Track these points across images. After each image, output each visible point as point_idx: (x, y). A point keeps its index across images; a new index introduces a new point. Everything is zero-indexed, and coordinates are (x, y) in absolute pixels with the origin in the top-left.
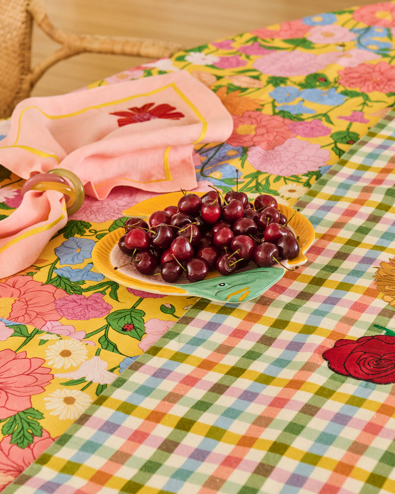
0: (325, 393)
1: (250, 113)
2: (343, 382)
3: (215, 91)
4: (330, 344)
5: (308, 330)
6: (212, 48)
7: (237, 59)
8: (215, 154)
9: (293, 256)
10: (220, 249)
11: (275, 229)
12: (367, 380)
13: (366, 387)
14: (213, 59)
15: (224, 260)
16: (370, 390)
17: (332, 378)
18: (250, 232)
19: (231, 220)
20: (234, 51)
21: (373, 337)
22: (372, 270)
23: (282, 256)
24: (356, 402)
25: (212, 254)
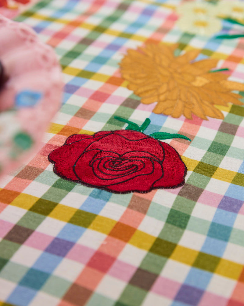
2: (69, 189)
4: (60, 142)
13: (97, 197)
16: (102, 201)
17: (56, 185)
22: (118, 57)
24: (83, 219)
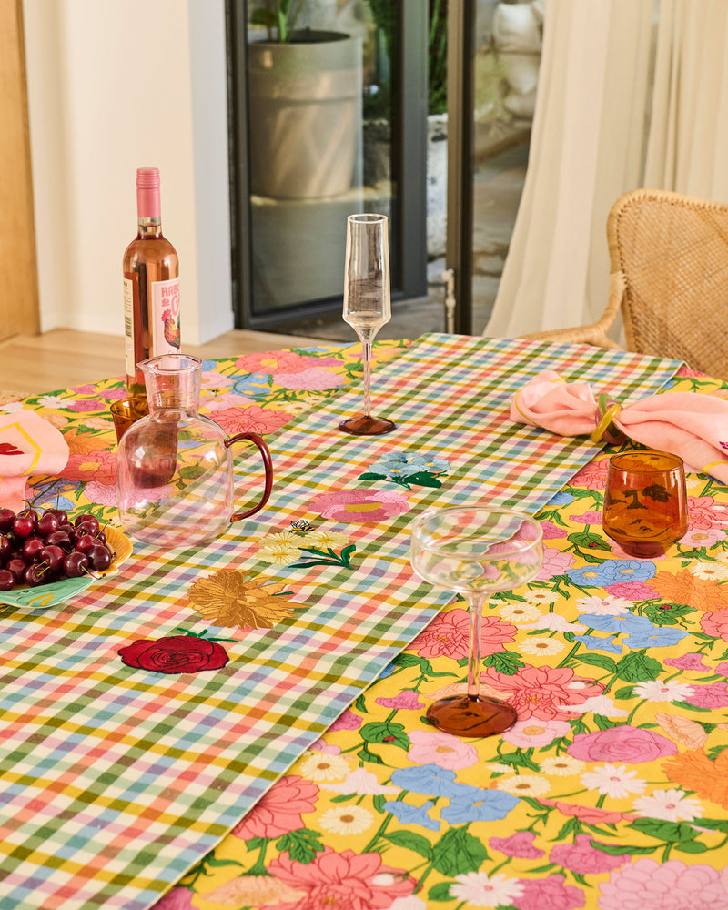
0: (112, 681)
1: (97, 452)
2: (134, 673)
3: (63, 432)
4: (129, 643)
5: (109, 632)
6: (70, 392)
7: (96, 403)
8: (50, 488)
9: (104, 567)
10: (28, 561)
11: (87, 540)
12: (158, 671)
13: (155, 676)
14: (70, 402)
15: (31, 571)
16: (158, 679)
17: (124, 669)
18: (62, 544)
19: (43, 534)
20: (95, 395)
21: (173, 637)
22: (188, 584)
23: (91, 566)
24: (142, 687)
25: (20, 566)
